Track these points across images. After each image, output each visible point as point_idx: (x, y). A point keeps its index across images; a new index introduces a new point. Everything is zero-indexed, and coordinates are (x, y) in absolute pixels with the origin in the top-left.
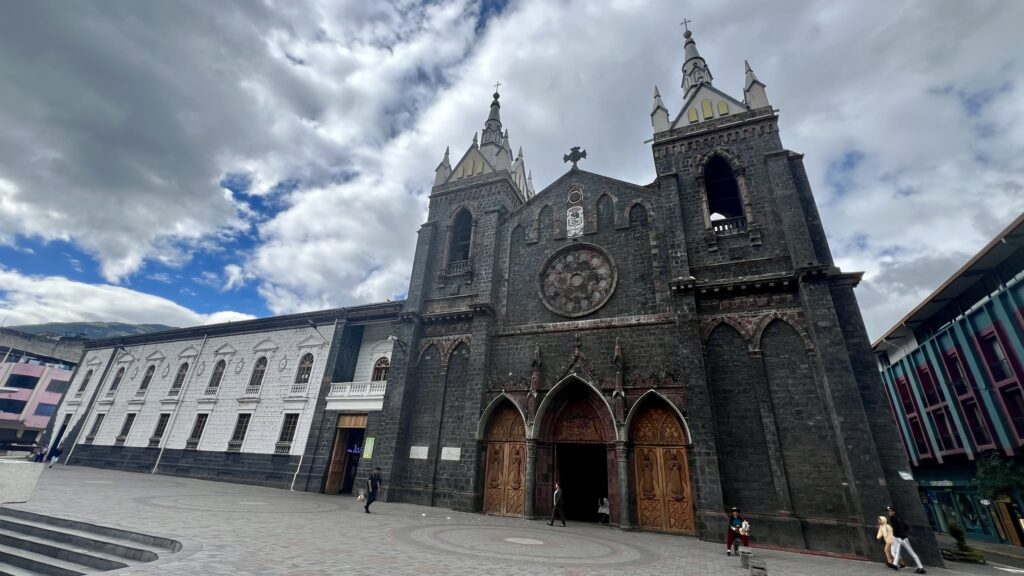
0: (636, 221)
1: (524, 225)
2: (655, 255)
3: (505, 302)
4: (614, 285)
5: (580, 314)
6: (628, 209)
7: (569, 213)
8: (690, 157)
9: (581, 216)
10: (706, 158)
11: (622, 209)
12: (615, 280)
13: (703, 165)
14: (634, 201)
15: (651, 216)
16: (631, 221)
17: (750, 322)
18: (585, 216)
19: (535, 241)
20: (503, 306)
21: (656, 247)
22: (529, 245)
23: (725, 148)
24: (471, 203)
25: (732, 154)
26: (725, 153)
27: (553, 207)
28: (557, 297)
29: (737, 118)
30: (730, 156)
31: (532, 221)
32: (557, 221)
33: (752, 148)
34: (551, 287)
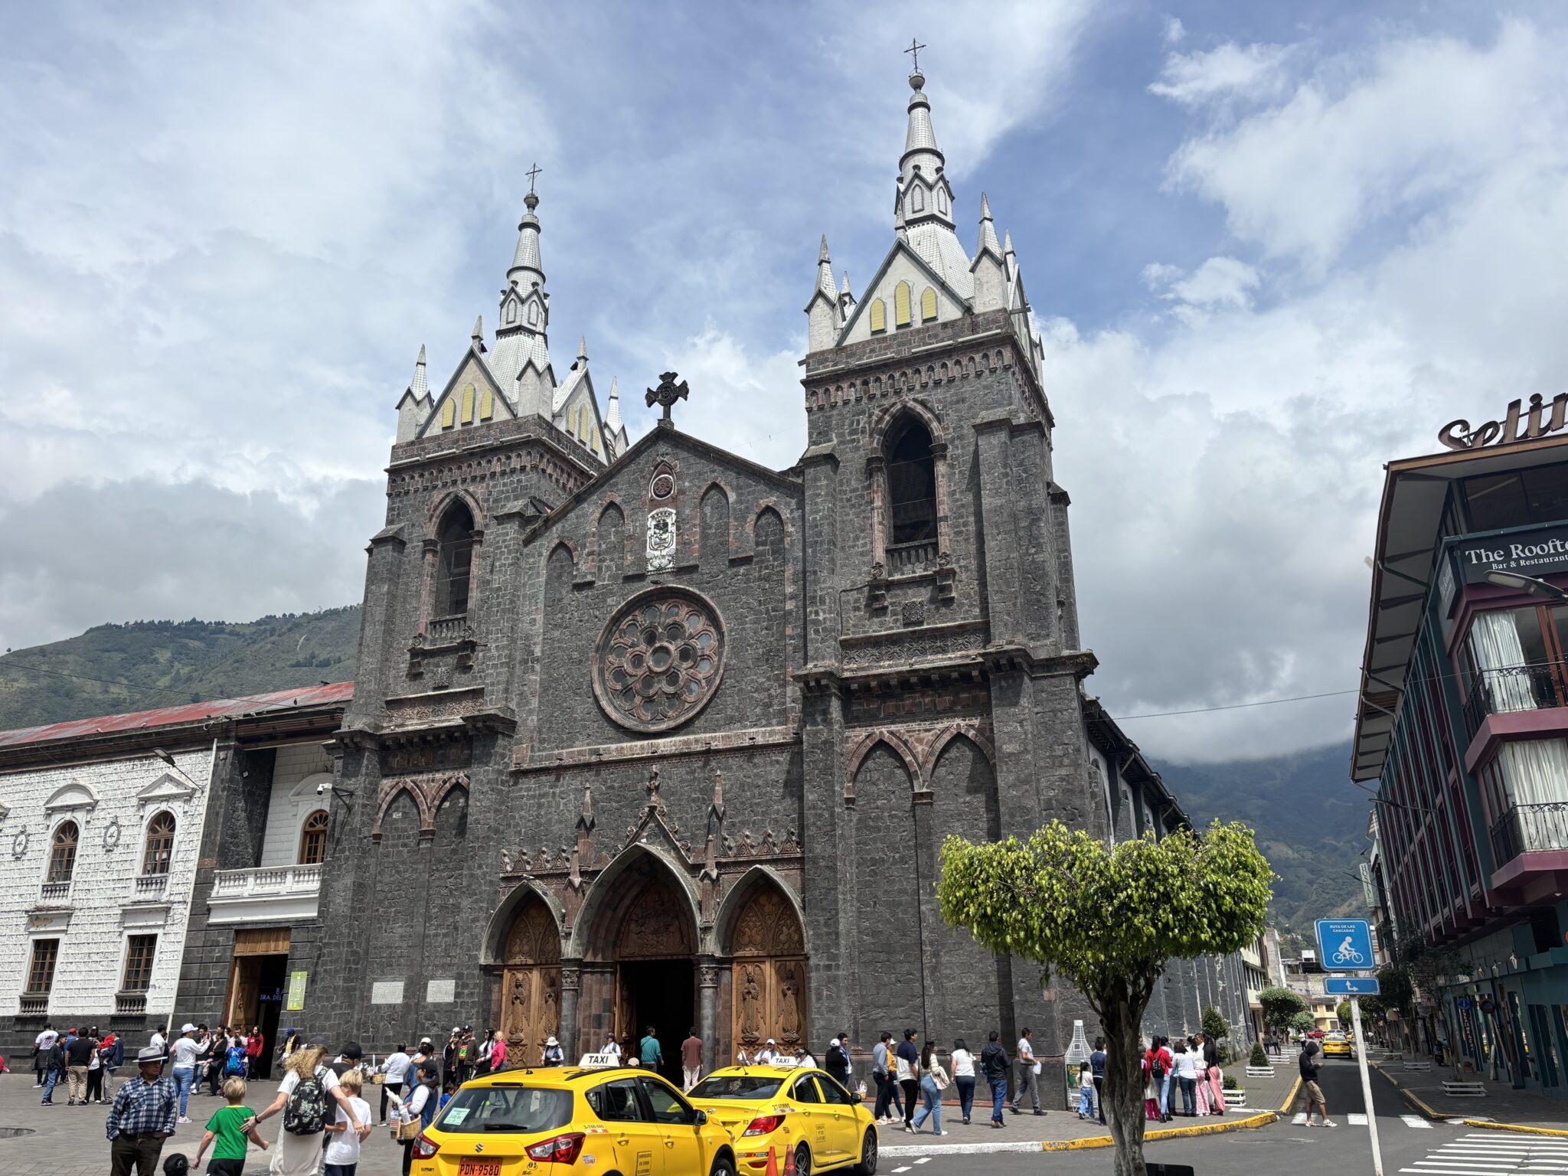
0: (764, 544)
1: (570, 544)
2: (790, 612)
3: (535, 703)
5: (663, 726)
6: (752, 517)
7: (651, 523)
8: (863, 413)
9: (672, 528)
10: (887, 418)
11: (742, 518)
12: (725, 659)
13: (881, 432)
14: (763, 503)
15: (790, 535)
16: (757, 544)
17: (920, 741)
18: (678, 529)
19: (589, 578)
20: (530, 712)
21: (793, 597)
22: (578, 587)
23: (921, 396)
24: (471, 489)
25: (931, 411)
26: (919, 408)
27: (623, 507)
28: (627, 692)
29: (949, 331)
30: (927, 415)
31: (585, 536)
32: (630, 537)
33: (963, 401)
34: (620, 674)
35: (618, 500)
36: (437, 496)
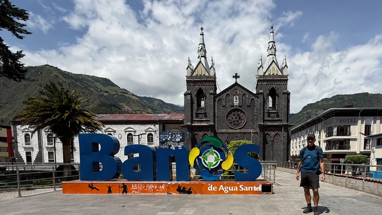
0: (252, 104)
1: (221, 99)
2: (256, 115)
3: (217, 123)
4: (245, 121)
5: (237, 128)
6: (250, 100)
7: (235, 98)
8: (267, 87)
10: (270, 88)
11: (249, 99)
12: (246, 120)
13: (269, 90)
14: (252, 98)
15: (256, 103)
16: (251, 104)
18: (239, 99)
19: (225, 105)
20: (216, 125)
21: (256, 112)
22: (223, 106)
23: (275, 86)
24: (203, 87)
25: (276, 88)
26: (275, 88)
27: (230, 95)
28: (231, 123)
29: (280, 77)
30: (276, 89)
31: (224, 98)
32: (231, 100)
33: (281, 88)
34: (230, 120)
35: (229, 93)
36: (197, 87)
